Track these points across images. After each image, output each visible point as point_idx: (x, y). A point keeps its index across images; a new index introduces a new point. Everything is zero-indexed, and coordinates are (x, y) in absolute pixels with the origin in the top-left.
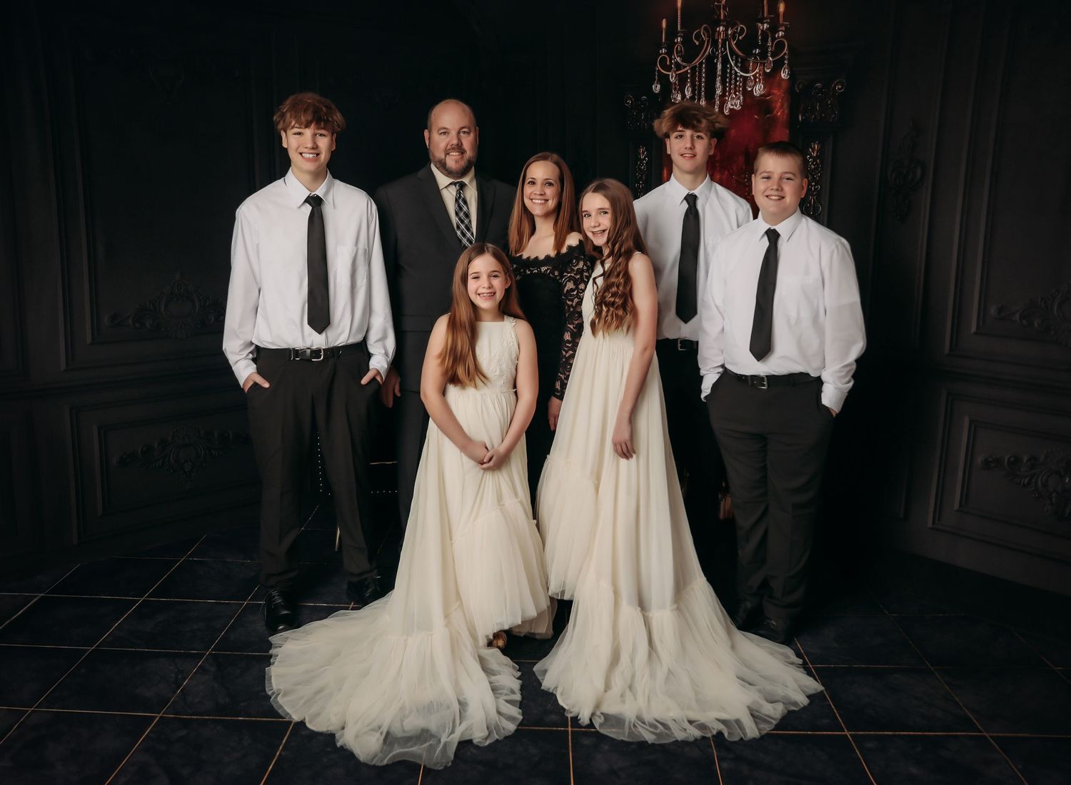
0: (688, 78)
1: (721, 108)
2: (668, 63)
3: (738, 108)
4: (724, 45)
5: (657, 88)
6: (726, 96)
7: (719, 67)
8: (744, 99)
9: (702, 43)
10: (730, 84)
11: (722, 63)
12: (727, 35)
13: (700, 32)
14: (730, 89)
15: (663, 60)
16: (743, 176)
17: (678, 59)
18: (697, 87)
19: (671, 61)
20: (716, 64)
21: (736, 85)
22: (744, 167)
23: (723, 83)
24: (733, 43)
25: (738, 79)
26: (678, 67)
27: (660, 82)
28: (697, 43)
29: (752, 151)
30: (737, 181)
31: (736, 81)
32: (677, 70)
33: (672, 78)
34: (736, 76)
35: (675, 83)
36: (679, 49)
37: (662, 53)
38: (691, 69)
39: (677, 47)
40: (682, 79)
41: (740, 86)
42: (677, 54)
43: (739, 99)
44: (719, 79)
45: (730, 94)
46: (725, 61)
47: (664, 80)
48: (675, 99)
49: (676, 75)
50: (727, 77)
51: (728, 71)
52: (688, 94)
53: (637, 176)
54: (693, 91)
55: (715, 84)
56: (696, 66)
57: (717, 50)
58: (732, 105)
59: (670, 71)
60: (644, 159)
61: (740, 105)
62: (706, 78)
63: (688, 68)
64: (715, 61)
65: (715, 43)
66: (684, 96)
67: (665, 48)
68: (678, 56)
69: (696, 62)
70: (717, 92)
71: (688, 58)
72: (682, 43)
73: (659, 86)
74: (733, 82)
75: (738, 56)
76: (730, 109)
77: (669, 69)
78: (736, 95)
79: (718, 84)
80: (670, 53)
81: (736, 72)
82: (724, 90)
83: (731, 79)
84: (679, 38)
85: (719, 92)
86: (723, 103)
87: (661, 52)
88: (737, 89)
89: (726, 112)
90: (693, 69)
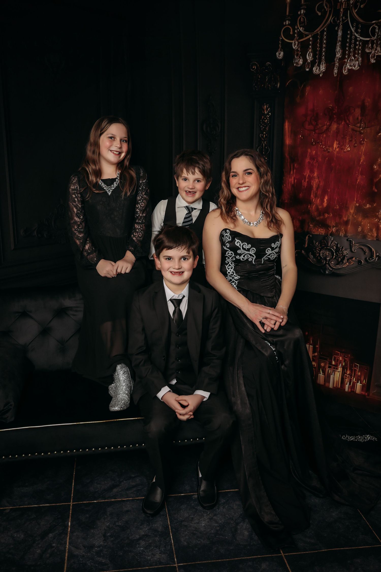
0: (310, 45)
1: (340, 69)
2: (291, 33)
3: (356, 68)
4: (345, 14)
5: (280, 55)
6: (345, 58)
7: (340, 33)
8: (362, 61)
9: (324, 13)
10: (350, 48)
11: (343, 30)
12: (349, 4)
13: (323, 3)
14: (350, 52)
15: (287, 30)
16: (359, 125)
17: (301, 29)
18: (317, 53)
19: (294, 31)
20: (337, 31)
21: (355, 49)
22: (360, 118)
23: (343, 47)
24: (355, 12)
25: (358, 43)
26: (301, 35)
27: (283, 49)
28: (320, 14)
29: (368, 104)
30: (353, 130)
31: (356, 45)
32: (299, 39)
33: (295, 45)
34: (357, 41)
35: (297, 50)
36: (302, 20)
37: (286, 25)
38: (312, 37)
39: (300, 19)
40: (304, 47)
41: (359, 49)
42: (300, 24)
43: (358, 60)
44: (339, 44)
45: (349, 56)
46: (346, 28)
47: (287, 48)
48: (297, 63)
49: (299, 43)
50: (347, 42)
51: (349, 36)
52: (309, 58)
53: (261, 128)
54: (314, 56)
55: (335, 48)
56: (317, 34)
57: (338, 19)
58: (350, 66)
59: (293, 40)
60: (268, 114)
61: (359, 65)
62: (326, 44)
63: (310, 36)
64: (336, 29)
65: (336, 13)
66: (305, 60)
67: (289, 20)
68: (300, 27)
69: (318, 31)
70: (337, 56)
71: (310, 28)
72: (305, 14)
73: (282, 53)
74: (352, 46)
75: (358, 23)
76: (348, 69)
77: (292, 38)
78: (355, 57)
79: (338, 49)
80: (293, 24)
81: (356, 37)
82: (343, 54)
83: (350, 44)
84: (302, 11)
85: (338, 55)
86: (342, 64)
87: (284, 23)
88: (357, 52)
89: (345, 72)
90: (315, 37)
